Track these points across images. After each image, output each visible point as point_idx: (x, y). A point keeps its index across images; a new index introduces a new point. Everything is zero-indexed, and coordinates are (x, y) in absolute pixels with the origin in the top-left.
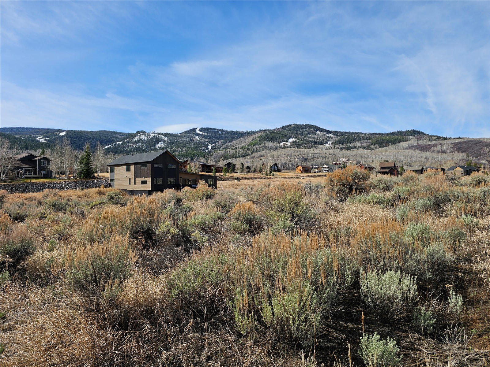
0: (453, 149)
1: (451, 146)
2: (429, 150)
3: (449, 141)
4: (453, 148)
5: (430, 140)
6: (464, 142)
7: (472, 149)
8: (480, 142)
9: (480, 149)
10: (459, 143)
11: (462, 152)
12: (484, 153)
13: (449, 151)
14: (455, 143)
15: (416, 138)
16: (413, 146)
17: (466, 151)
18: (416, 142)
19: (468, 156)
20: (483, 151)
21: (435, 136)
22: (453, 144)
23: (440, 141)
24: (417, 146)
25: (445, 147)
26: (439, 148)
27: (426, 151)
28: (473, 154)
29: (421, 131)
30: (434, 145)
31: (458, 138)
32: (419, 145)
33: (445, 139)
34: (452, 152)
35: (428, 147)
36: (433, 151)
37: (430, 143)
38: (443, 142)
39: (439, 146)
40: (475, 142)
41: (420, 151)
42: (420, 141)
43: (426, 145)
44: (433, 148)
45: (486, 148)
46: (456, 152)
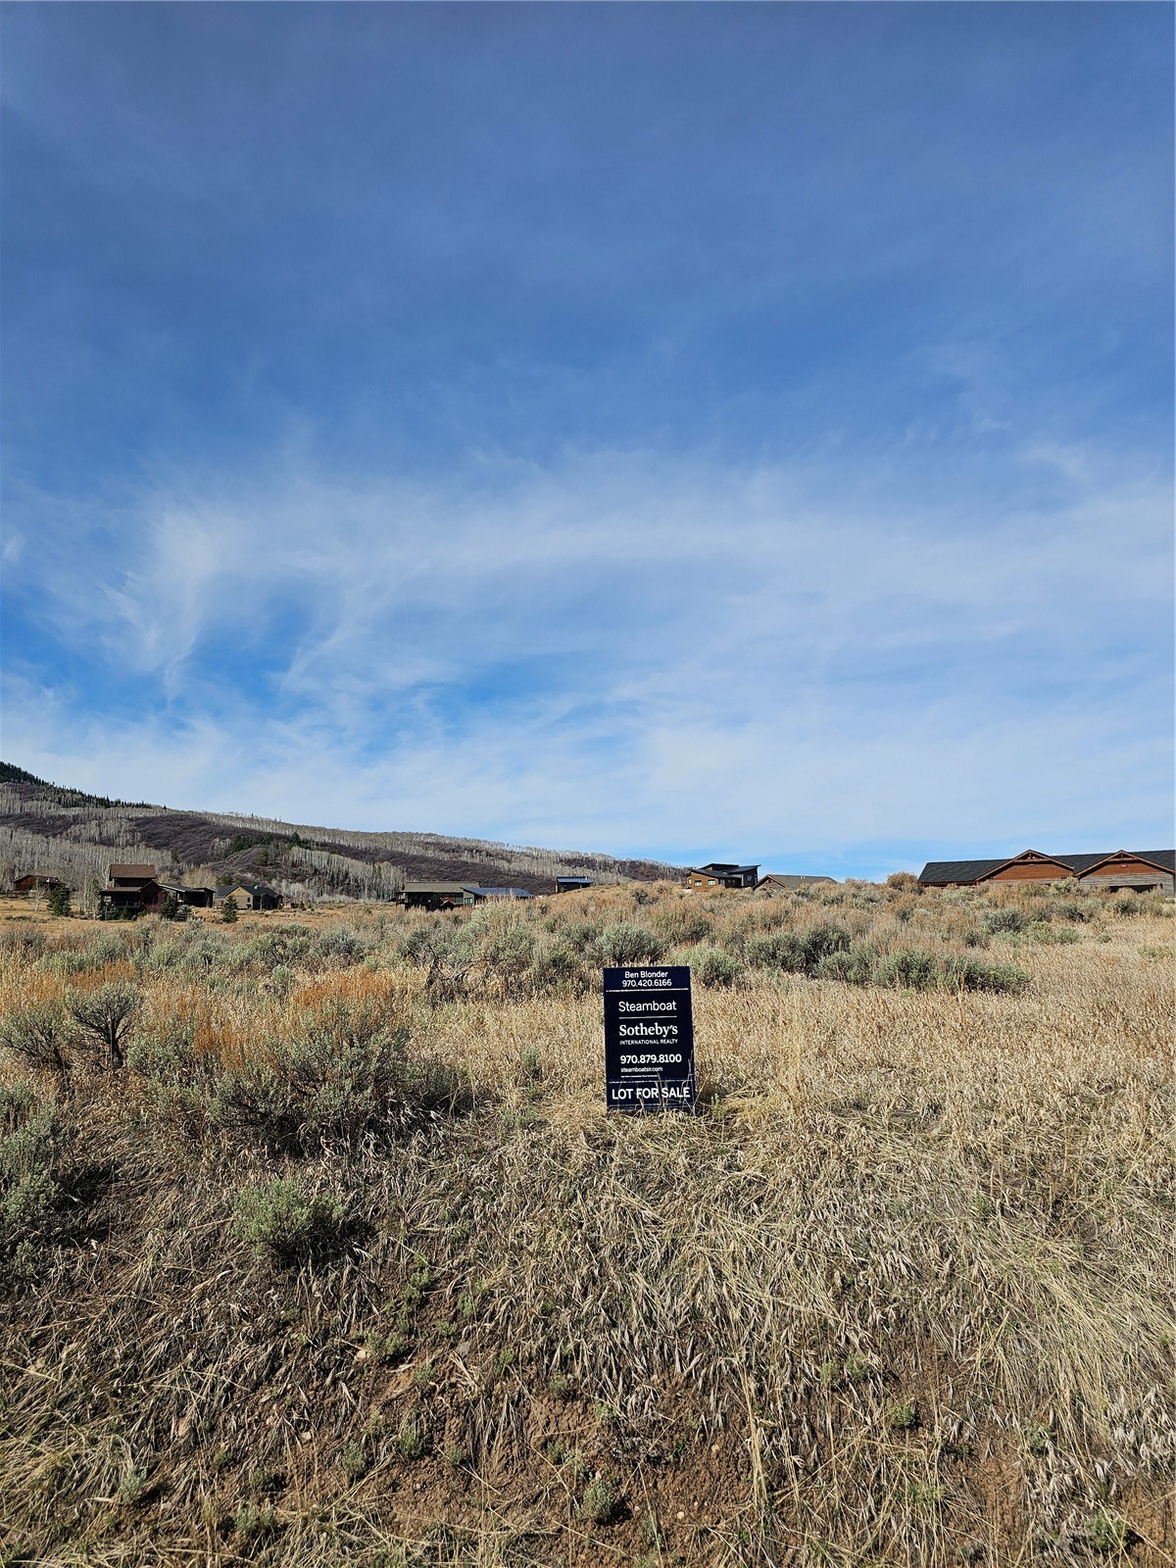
0: (134, 836)
1: (126, 825)
2: (61, 833)
3: (121, 812)
4: (133, 832)
5: (59, 802)
6: (162, 819)
7: (185, 841)
8: (203, 824)
9: (202, 843)
10: (147, 821)
11: (157, 847)
12: (215, 852)
13: (121, 841)
14: (137, 819)
15: (14, 791)
16: (7, 817)
17: (167, 845)
18: (18, 804)
19: (175, 858)
20: (213, 848)
21: (73, 792)
22: (131, 820)
23: (92, 809)
24: (20, 817)
25: (110, 828)
26: (93, 830)
27: (54, 836)
28: (187, 856)
29: (23, 770)
30: (76, 820)
31: (138, 806)
32: (28, 814)
33: (104, 803)
34: (132, 845)
35: (59, 823)
36: (76, 839)
37: (63, 812)
38: (102, 811)
39: (94, 823)
40: (189, 823)
41: (34, 833)
42: (30, 803)
43: (52, 818)
44: (75, 829)
45: (217, 840)
46: (142, 845)
